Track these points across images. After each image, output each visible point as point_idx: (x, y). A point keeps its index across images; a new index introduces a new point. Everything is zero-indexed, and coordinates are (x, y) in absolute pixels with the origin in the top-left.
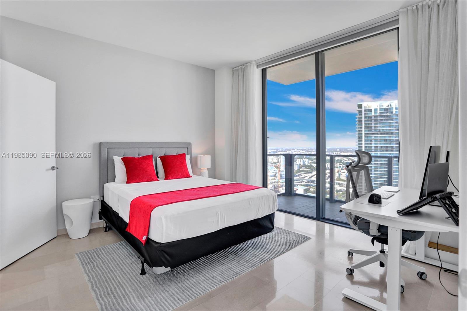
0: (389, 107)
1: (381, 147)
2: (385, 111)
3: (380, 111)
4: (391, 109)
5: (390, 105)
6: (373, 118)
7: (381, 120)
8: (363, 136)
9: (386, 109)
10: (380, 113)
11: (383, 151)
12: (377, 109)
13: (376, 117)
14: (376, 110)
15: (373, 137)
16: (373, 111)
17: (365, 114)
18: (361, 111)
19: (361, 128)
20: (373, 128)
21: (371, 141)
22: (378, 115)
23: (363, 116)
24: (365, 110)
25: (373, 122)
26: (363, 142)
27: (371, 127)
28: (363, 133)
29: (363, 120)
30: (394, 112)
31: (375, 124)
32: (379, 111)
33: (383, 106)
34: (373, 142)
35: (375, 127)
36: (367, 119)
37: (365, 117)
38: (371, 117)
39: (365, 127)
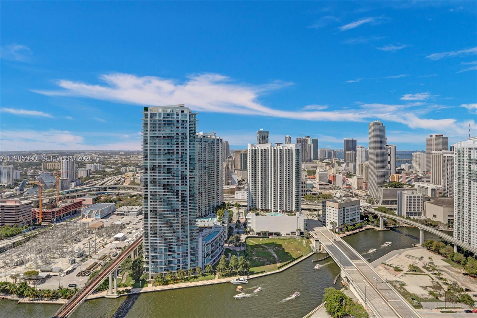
0: (171, 113)
1: (164, 150)
2: (168, 116)
3: (164, 115)
4: (173, 115)
5: (172, 111)
6: (157, 121)
7: (164, 124)
8: (149, 139)
9: (168, 115)
10: (164, 117)
11: (166, 154)
12: (161, 113)
13: (160, 121)
14: (160, 114)
15: (157, 141)
16: (157, 114)
17: (150, 117)
18: (146, 115)
19: (147, 130)
20: (157, 132)
21: (155, 144)
22: (162, 119)
23: (149, 119)
24: (151, 114)
25: (157, 125)
26: (148, 145)
27: (156, 131)
28: (149, 136)
29: (149, 123)
30: (175, 118)
31: (159, 128)
32: (162, 116)
33: (166, 111)
34: (157, 145)
35: (159, 130)
36: (152, 122)
37: (151, 121)
38: (156, 121)
39: (150, 130)
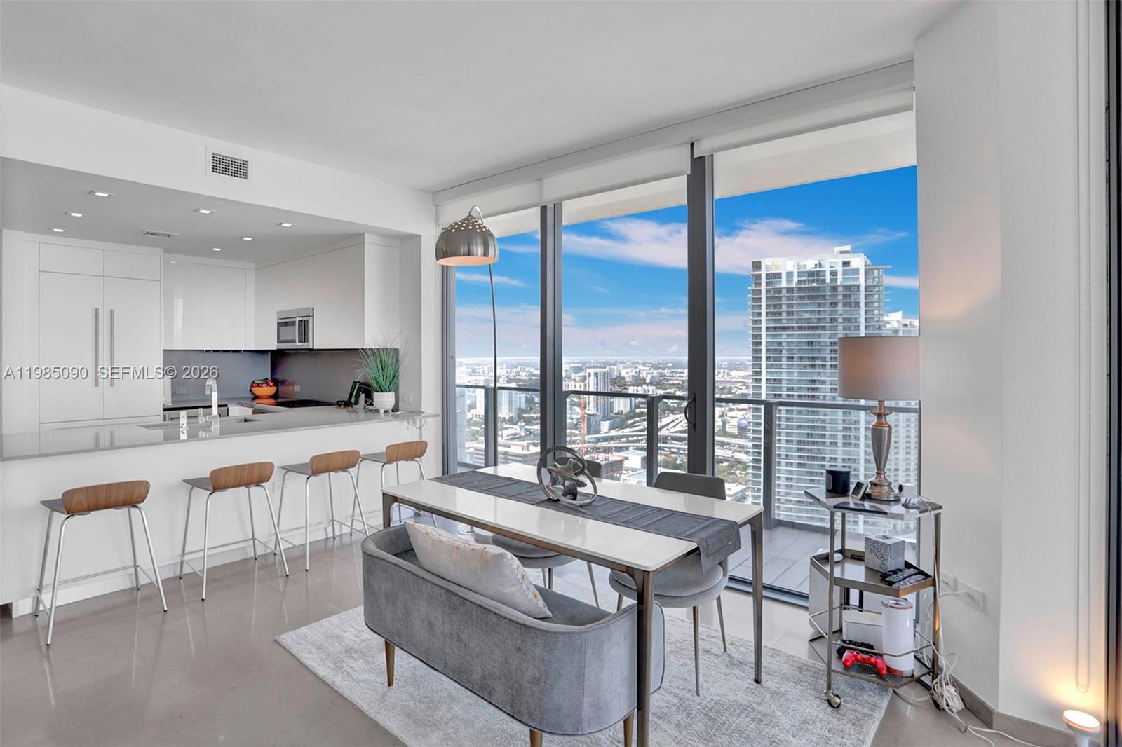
0: (818, 269)
1: (801, 358)
2: (810, 278)
3: (798, 277)
4: (822, 274)
5: (820, 265)
6: (784, 292)
7: (801, 297)
8: (764, 333)
9: (811, 274)
10: (799, 282)
11: (805, 367)
12: (792, 273)
13: (790, 290)
14: (790, 274)
15: (784, 337)
16: (784, 276)
17: (768, 283)
18: (759, 277)
19: (760, 314)
20: (784, 316)
21: (780, 344)
22: (794, 285)
23: (763, 287)
24: (768, 275)
25: (784, 301)
26: (763, 348)
27: (780, 313)
28: (764, 326)
29: (763, 296)
30: (828, 281)
31: (788, 306)
32: (795, 279)
33: (805, 266)
34: (785, 347)
35: (789, 313)
36: (772, 293)
37: (768, 291)
38: (779, 291)
39: (767, 313)
